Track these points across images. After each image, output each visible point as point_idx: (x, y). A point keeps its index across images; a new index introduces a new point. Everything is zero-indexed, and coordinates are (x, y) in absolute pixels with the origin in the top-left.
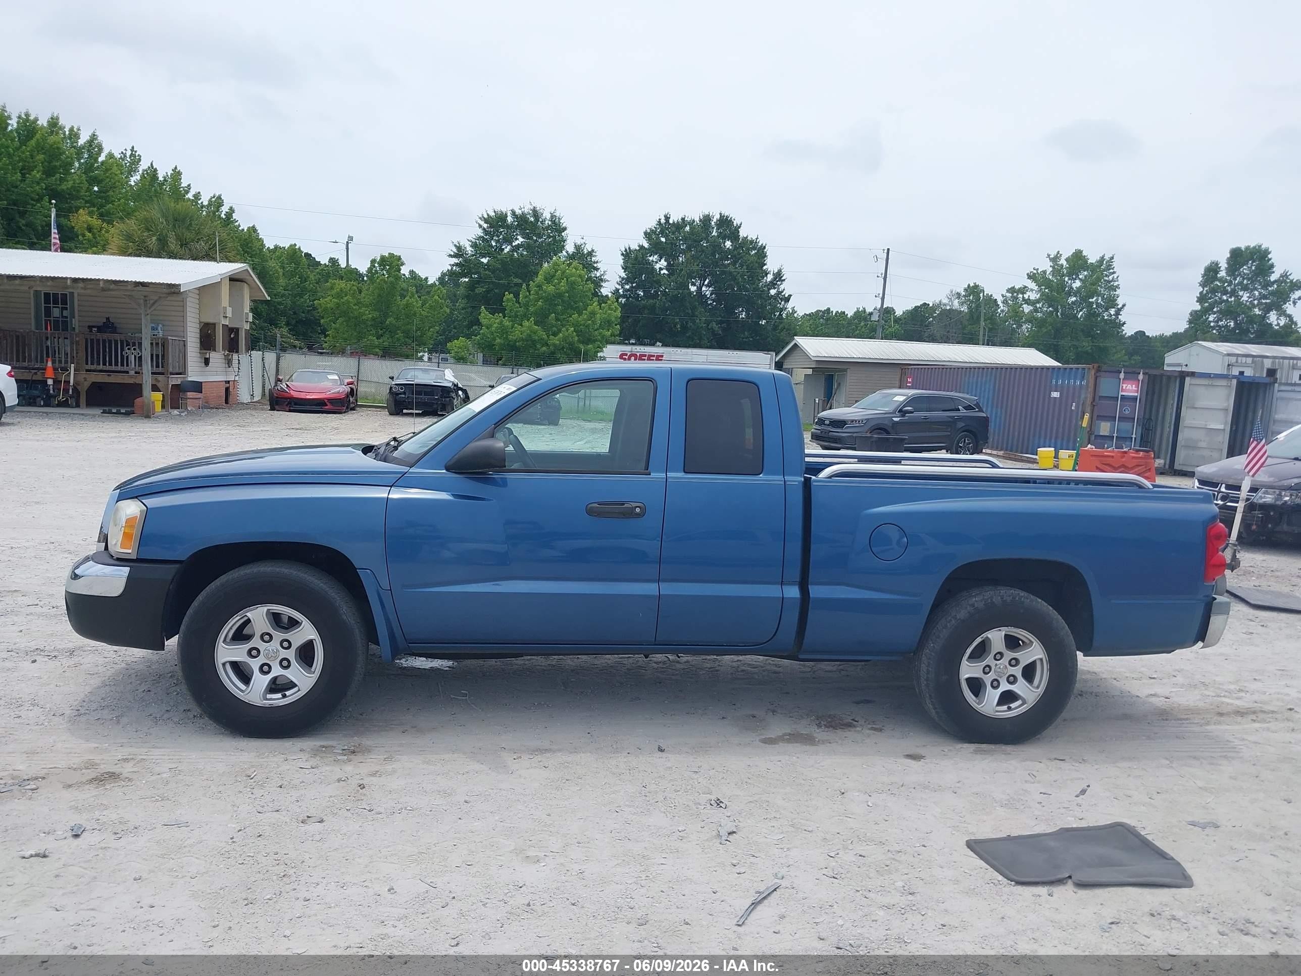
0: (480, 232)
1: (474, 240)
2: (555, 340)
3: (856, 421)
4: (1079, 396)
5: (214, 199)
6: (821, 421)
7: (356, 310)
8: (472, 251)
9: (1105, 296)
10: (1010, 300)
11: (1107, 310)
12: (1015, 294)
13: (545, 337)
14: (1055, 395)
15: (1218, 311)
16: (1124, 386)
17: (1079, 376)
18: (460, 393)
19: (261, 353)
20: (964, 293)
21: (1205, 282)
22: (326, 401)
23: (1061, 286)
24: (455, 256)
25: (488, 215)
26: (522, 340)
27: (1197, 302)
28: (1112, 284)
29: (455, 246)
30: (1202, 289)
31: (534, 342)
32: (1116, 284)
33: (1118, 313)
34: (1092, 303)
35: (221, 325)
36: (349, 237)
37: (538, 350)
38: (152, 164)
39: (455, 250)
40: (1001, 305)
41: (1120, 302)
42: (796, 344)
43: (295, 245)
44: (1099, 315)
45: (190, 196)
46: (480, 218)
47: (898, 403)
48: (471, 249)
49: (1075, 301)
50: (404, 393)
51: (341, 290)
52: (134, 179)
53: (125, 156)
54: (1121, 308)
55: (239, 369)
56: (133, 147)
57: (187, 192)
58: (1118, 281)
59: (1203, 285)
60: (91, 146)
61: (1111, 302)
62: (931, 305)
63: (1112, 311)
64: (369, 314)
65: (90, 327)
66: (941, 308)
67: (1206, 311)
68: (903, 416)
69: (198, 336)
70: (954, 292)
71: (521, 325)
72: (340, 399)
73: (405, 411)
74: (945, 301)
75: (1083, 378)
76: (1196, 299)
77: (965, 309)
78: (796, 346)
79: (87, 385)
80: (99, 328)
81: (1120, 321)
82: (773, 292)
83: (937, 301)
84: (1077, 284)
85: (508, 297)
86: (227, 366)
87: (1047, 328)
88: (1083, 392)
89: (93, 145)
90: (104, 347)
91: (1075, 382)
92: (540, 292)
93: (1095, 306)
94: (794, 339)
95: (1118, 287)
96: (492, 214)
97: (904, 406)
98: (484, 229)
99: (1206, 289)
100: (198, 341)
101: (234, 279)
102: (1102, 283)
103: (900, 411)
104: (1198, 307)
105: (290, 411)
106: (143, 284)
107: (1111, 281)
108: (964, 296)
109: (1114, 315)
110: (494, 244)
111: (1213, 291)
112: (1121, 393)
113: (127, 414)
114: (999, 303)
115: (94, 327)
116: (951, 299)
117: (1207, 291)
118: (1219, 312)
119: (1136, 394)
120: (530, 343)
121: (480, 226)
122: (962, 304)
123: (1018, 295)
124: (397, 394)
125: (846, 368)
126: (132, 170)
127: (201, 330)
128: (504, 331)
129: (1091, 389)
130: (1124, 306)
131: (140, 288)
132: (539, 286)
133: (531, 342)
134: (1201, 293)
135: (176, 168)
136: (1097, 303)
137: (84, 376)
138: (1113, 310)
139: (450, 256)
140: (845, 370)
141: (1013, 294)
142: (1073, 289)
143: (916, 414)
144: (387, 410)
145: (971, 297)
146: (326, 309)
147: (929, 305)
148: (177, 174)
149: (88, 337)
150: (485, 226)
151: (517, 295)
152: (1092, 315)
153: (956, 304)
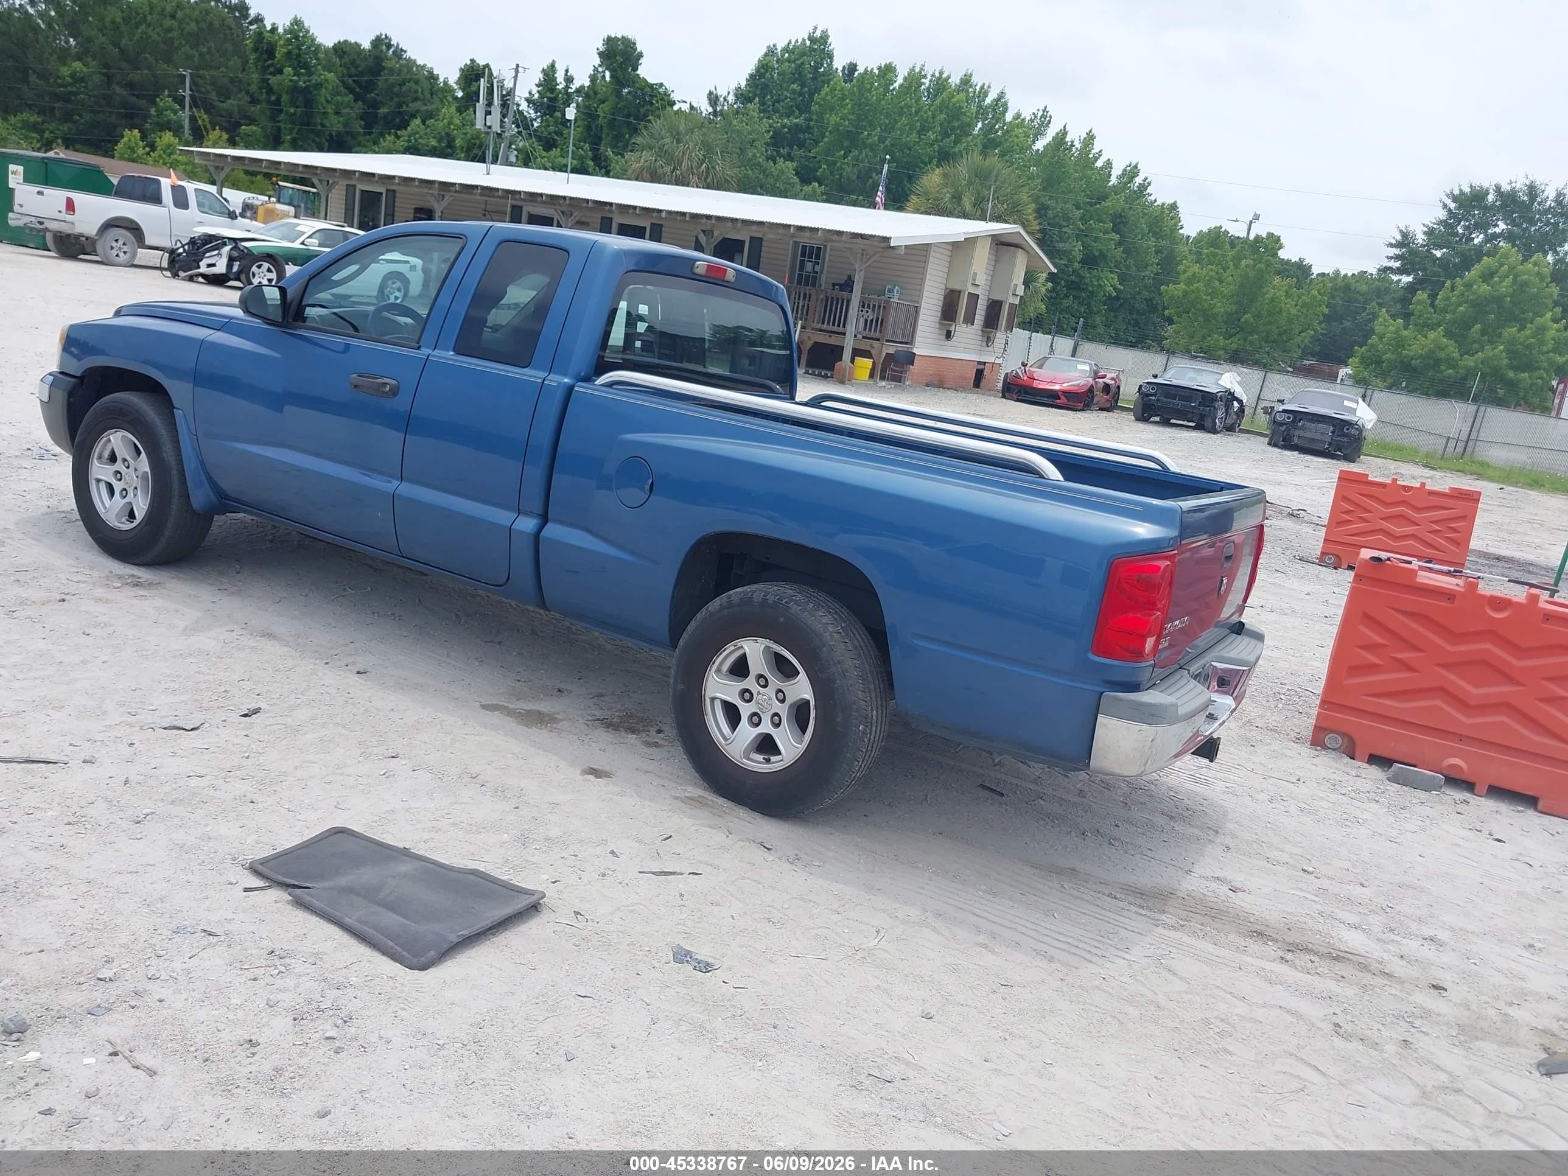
0: (1442, 214)
1: (1431, 225)
2: (1470, 362)
5: (1129, 168)
7: (1206, 300)
8: (1424, 240)
13: (1456, 355)
18: (1236, 404)
19: (1050, 337)
22: (1060, 393)
24: (1398, 245)
25: (1461, 190)
26: (1421, 356)
29: (1401, 231)
31: (1438, 362)
35: (967, 294)
36: (1255, 215)
37: (1441, 372)
38: (1065, 127)
39: (1399, 237)
43: (1221, 227)
45: (1099, 164)
46: (1448, 195)
48: (1423, 237)
50: (1154, 395)
51: (1194, 275)
52: (1040, 145)
53: (1036, 117)
55: (1005, 350)
56: (1046, 108)
57: (1096, 159)
60: (996, 105)
64: (1220, 307)
65: (834, 285)
69: (941, 303)
71: (1426, 337)
72: (1077, 393)
73: (1173, 421)
79: (809, 345)
80: (840, 285)
85: (1420, 297)
86: (985, 344)
89: (1000, 105)
90: (837, 303)
92: (1467, 293)
96: (1467, 190)
98: (1450, 210)
100: (940, 309)
101: (1000, 243)
105: (1018, 400)
106: (862, 236)
110: (1461, 231)
113: (826, 377)
115: (836, 284)
120: (1431, 362)
121: (1445, 206)
124: (1148, 395)
126: (1039, 133)
127: (945, 298)
128: (1400, 343)
131: (859, 240)
132: (1468, 286)
133: (1433, 361)
135: (1091, 131)
137: (808, 334)
139: (1391, 245)
144: (1132, 414)
146: (1172, 298)
148: (1090, 138)
149: (829, 294)
150: (1452, 205)
151: (1433, 296)
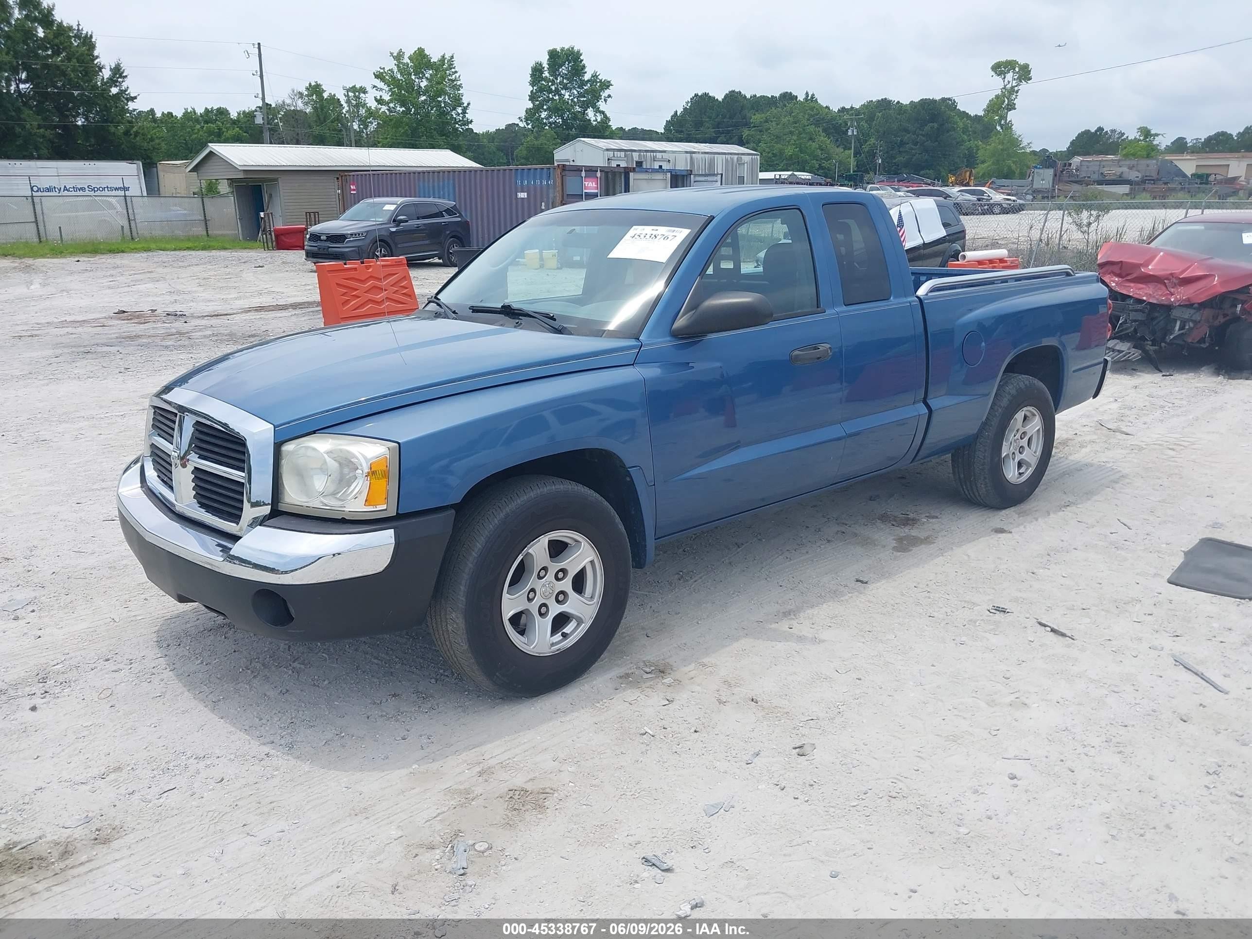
3: (359, 235)
4: (548, 195)
6: (315, 237)
9: (451, 95)
10: (352, 99)
11: (454, 109)
12: (357, 94)
14: (523, 195)
15: (547, 108)
16: (586, 183)
17: (545, 176)
20: (306, 93)
21: (533, 82)
23: (410, 85)
27: (529, 100)
28: (455, 83)
30: (532, 89)
32: (459, 83)
33: (464, 112)
34: (440, 102)
40: (345, 105)
41: (465, 101)
42: (211, 152)
44: (448, 113)
47: (390, 213)
49: (425, 100)
54: (467, 107)
58: (460, 80)
59: (533, 84)
61: (457, 101)
62: (273, 106)
63: (459, 110)
66: (286, 109)
67: (537, 109)
68: (398, 226)
70: (295, 92)
74: (288, 101)
75: (549, 178)
76: (528, 97)
77: (309, 110)
78: (211, 154)
81: (468, 119)
82: (114, 90)
83: (280, 102)
84: (424, 84)
87: (403, 128)
88: (551, 191)
91: (541, 182)
93: (443, 105)
94: (208, 146)
95: (460, 86)
97: (397, 216)
99: (535, 88)
102: (446, 82)
103: (394, 221)
104: (530, 105)
107: (454, 81)
108: (307, 96)
109: (461, 113)
111: (541, 90)
112: (585, 191)
114: (343, 102)
116: (294, 99)
117: (536, 90)
118: (549, 109)
119: (596, 191)
122: (306, 104)
123: (359, 94)
125: (278, 177)
129: (559, 189)
130: (469, 104)
134: (532, 92)
136: (445, 102)
138: (460, 108)
140: (276, 180)
141: (355, 94)
142: (421, 87)
143: (410, 223)
145: (314, 97)
147: (271, 105)
152: (442, 114)
153: (300, 105)
